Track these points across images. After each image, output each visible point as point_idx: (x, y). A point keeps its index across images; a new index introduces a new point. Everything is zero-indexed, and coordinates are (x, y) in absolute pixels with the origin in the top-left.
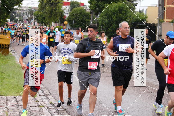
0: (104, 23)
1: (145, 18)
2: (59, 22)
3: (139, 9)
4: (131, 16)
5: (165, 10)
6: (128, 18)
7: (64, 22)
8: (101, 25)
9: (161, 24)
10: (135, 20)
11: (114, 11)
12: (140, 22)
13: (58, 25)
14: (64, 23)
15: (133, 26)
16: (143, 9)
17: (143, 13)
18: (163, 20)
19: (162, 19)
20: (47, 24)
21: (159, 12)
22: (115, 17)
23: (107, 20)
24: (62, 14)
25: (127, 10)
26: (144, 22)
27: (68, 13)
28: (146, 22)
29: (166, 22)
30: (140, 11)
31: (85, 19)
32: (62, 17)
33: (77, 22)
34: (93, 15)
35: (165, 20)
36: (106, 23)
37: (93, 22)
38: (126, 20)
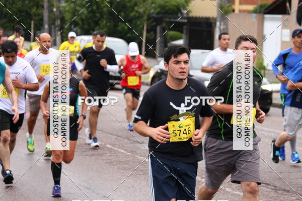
1: (184, 3)
6: (140, 3)
9: (224, 19)
10: (158, 10)
12: (172, 14)
15: (154, 24)
18: (231, 6)
19: (228, 5)
26: (182, 14)
28: (188, 13)
29: (240, 11)
31: (30, 9)
35: (237, 7)
36: (83, 17)
37: (51, 15)
38: (136, 8)
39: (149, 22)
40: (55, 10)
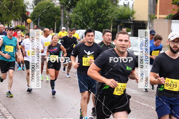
0: (78, 21)
1: (131, 13)
2: (20, 20)
3: (124, 3)
4: (113, 11)
5: (157, 2)
6: (109, 14)
7: (27, 19)
8: (75, 24)
9: (152, 22)
10: (118, 17)
11: (92, 5)
12: (125, 19)
13: (20, 24)
14: (26, 22)
15: (116, 24)
16: (129, 3)
17: (129, 7)
18: (155, 15)
19: (153, 15)
20: (4, 23)
21: (150, 5)
22: (92, 13)
23: (83, 17)
24: (23, 9)
25: (107, 4)
26: (130, 19)
27: (31, 9)
28: (133, 19)
29: (159, 18)
30: (125, 5)
31: (54, 16)
32: (24, 13)
33: (44, 19)
34: (64, 11)
35: (158, 16)
37: (65, 19)
38: (107, 16)
39: (114, 23)
40: (67, 17)
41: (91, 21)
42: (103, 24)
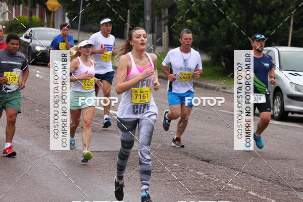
2: (26, 2)
13: (24, 14)
14: (44, 6)
41: (231, 7)
42: (266, 17)
